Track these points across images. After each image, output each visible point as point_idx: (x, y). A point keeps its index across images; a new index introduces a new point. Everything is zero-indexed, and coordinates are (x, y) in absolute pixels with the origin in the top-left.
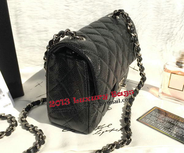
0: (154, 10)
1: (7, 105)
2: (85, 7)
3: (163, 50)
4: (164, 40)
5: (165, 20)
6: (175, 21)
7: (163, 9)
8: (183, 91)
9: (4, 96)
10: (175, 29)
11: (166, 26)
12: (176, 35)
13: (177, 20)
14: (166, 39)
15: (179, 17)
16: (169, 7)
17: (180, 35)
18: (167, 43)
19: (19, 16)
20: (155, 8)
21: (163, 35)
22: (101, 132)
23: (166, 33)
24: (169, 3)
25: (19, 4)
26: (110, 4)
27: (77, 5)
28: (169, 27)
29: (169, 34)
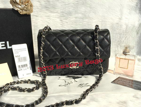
0: (110, 28)
1: (28, 74)
2: (72, 25)
3: (116, 51)
4: (116, 45)
5: (116, 34)
6: (122, 34)
7: (115, 28)
8: (127, 69)
9: (28, 68)
10: (122, 38)
11: (117, 37)
12: (123, 42)
13: (123, 34)
14: (117, 45)
15: (124, 32)
16: (118, 26)
17: (125, 43)
18: (118, 47)
19: (36, 30)
20: (110, 27)
21: (116, 42)
22: (82, 86)
23: (117, 41)
24: (118, 24)
25: (37, 23)
26: (86, 24)
27: (68, 25)
28: (119, 38)
29: (119, 41)
